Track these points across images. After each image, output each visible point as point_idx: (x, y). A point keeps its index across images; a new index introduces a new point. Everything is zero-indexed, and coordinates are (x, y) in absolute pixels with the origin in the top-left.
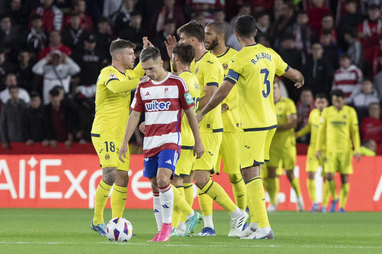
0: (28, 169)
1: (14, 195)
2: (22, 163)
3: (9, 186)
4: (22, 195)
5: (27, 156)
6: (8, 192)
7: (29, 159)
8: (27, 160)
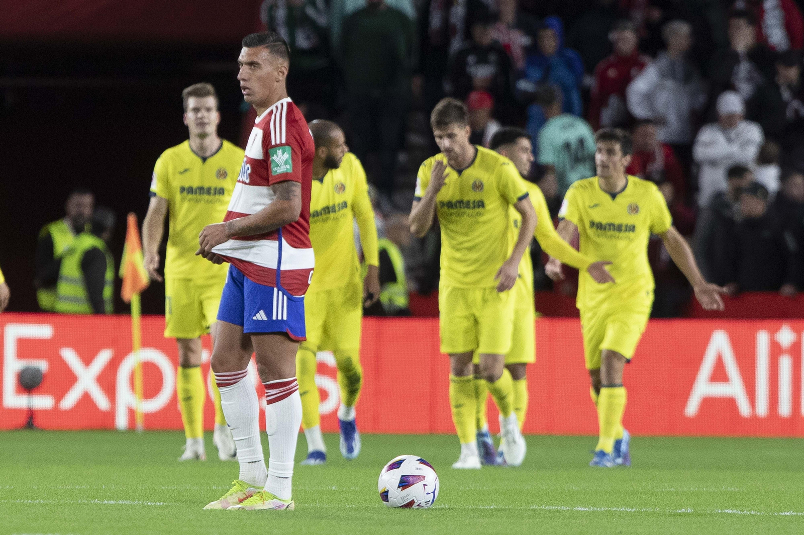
0: (776, 350)
1: (744, 409)
2: (763, 339)
3: (734, 388)
4: (762, 409)
5: (772, 324)
6: (731, 403)
7: (778, 329)
8: (773, 332)
